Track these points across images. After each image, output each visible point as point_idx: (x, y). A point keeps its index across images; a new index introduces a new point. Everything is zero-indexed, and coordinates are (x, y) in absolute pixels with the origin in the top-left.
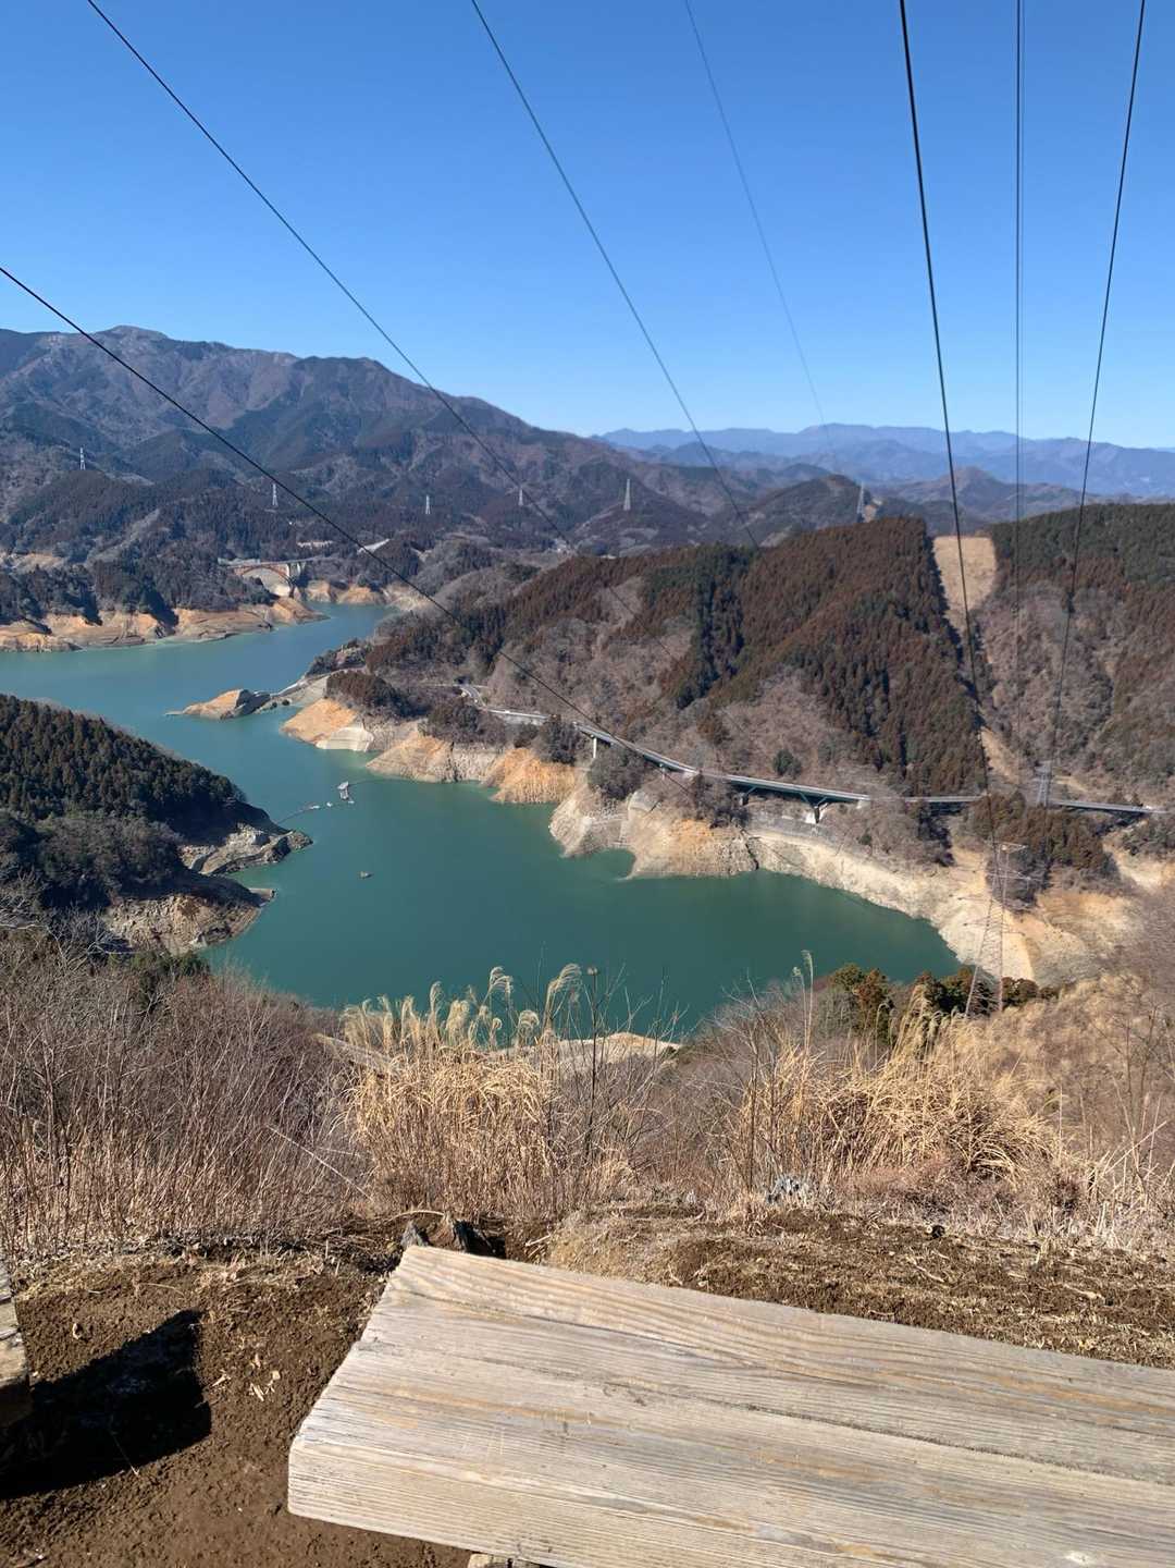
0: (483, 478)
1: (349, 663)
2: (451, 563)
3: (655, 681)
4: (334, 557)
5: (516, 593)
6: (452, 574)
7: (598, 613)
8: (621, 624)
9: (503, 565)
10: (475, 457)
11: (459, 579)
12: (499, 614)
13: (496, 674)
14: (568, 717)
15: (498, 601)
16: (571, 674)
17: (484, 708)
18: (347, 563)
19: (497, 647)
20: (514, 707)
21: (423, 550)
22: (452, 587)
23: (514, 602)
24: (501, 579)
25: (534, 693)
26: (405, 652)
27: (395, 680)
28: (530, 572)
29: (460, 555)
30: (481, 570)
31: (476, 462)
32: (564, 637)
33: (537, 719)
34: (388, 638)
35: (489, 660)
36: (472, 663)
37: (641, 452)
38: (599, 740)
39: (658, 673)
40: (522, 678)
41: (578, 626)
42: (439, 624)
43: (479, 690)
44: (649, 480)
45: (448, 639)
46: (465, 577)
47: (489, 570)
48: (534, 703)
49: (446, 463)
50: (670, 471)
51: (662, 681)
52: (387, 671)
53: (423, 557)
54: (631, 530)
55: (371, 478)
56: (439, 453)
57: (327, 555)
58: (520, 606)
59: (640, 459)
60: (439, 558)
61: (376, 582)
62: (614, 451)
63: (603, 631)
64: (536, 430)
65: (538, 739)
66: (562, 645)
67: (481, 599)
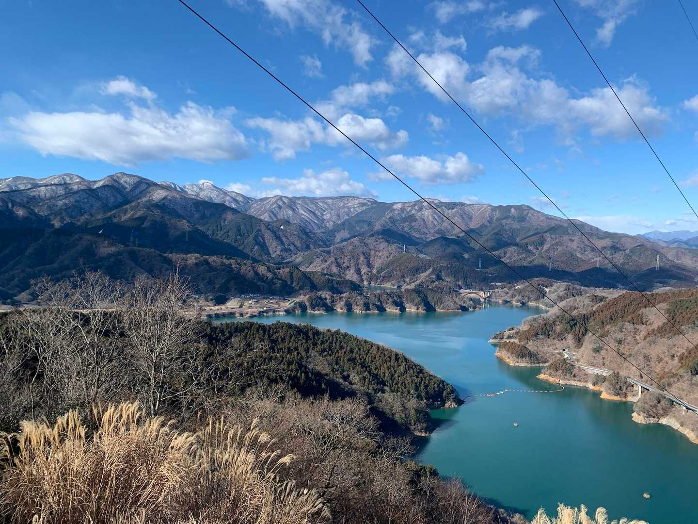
0: (579, 255)
1: (509, 337)
2: (562, 294)
3: (676, 358)
4: (506, 289)
5: (594, 309)
6: (561, 299)
7: (640, 320)
8: (655, 327)
9: (588, 295)
10: (574, 245)
11: (565, 301)
12: (585, 318)
13: (583, 348)
14: (623, 373)
15: (585, 312)
16: (625, 349)
17: (576, 364)
18: (511, 292)
19: (584, 335)
20: (592, 365)
21: (546, 287)
22: (562, 304)
23: (593, 314)
24: (587, 301)
25: (604, 358)
26: (537, 334)
27: (531, 346)
28: (602, 299)
29: (566, 290)
30: (577, 297)
31: (575, 248)
32: (622, 332)
33: (605, 373)
34: (529, 327)
35: (579, 341)
36: (570, 339)
37: (665, 242)
38: (642, 387)
39: (678, 354)
40: (597, 350)
41: (629, 326)
42: (554, 322)
43: (573, 355)
44: (670, 256)
45: (558, 329)
46: (568, 300)
47: (581, 298)
48: (604, 364)
49: (560, 249)
50: (683, 251)
51: (681, 358)
52: (527, 343)
53: (547, 290)
54: (659, 279)
55: (524, 255)
56: (557, 244)
57: (502, 289)
58: (596, 315)
59: (664, 245)
60: (555, 291)
61: (524, 301)
62: (650, 242)
63: (643, 330)
64: (607, 232)
65: (606, 383)
66: (620, 336)
67: (576, 311)
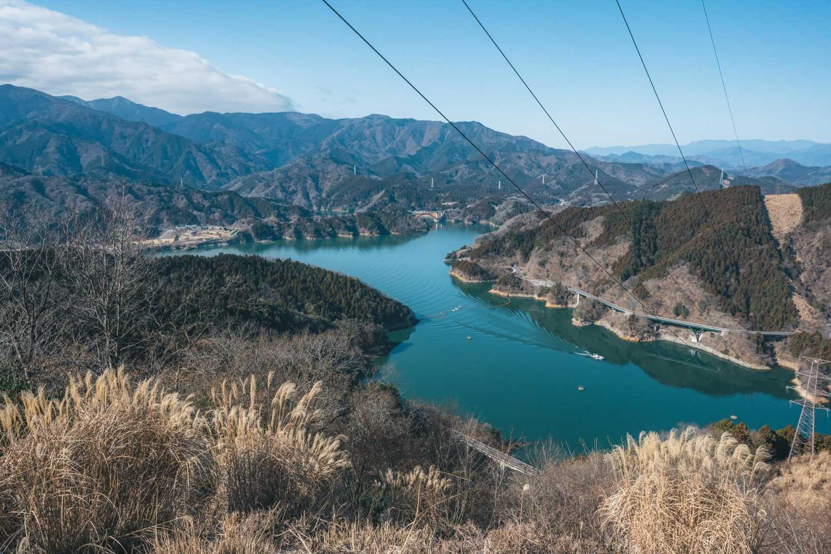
0: (526, 172)
1: (462, 256)
2: (510, 211)
3: (610, 267)
4: (457, 209)
5: (540, 224)
6: (510, 216)
7: (581, 233)
8: (593, 239)
9: (535, 211)
10: (522, 163)
11: (513, 218)
12: (532, 234)
13: (530, 262)
14: (564, 283)
15: (531, 228)
16: (567, 262)
17: (524, 278)
18: (462, 211)
19: (531, 249)
20: (538, 277)
21: (497, 205)
22: (509, 222)
23: (539, 229)
24: (533, 218)
25: (548, 271)
26: (487, 251)
27: (482, 263)
28: (547, 214)
29: (514, 207)
30: (524, 214)
31: (522, 165)
32: (564, 245)
33: (549, 284)
34: (480, 245)
35: (526, 257)
36: (518, 256)
37: (603, 157)
38: (580, 295)
39: (612, 263)
40: (542, 264)
41: (570, 240)
42: (504, 239)
43: (521, 270)
44: (607, 171)
45: (507, 245)
46: (516, 217)
47: (528, 214)
48: (548, 276)
49: (508, 166)
50: (618, 166)
51: (614, 266)
52: (479, 261)
53: (497, 208)
54: (597, 194)
55: (474, 174)
56: (506, 161)
57: (454, 208)
58: (542, 231)
59: (602, 160)
60: (504, 208)
61: (475, 220)
62: (590, 157)
63: (583, 242)
64: (552, 149)
65: (550, 294)
66: (563, 249)
67: (523, 227)
